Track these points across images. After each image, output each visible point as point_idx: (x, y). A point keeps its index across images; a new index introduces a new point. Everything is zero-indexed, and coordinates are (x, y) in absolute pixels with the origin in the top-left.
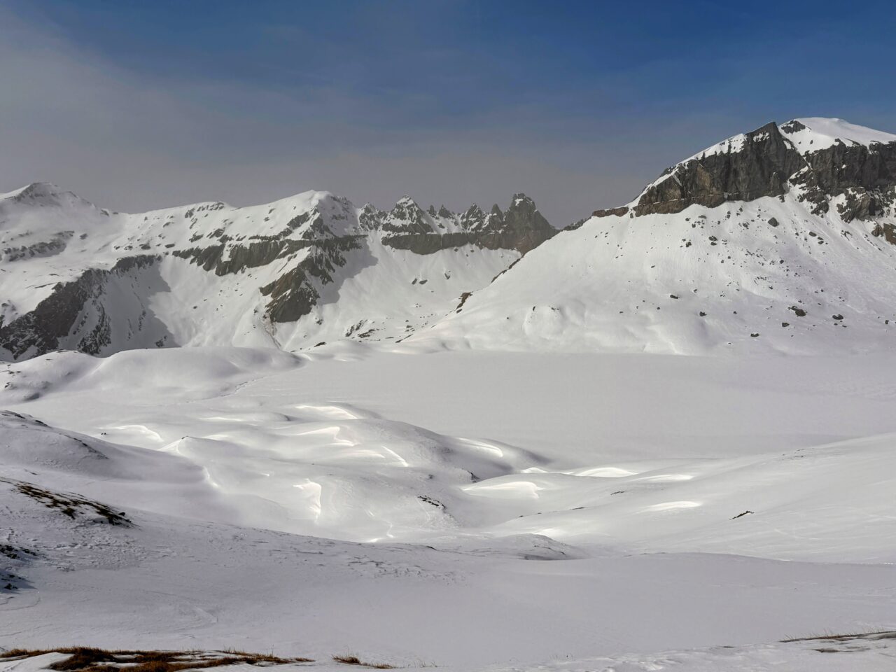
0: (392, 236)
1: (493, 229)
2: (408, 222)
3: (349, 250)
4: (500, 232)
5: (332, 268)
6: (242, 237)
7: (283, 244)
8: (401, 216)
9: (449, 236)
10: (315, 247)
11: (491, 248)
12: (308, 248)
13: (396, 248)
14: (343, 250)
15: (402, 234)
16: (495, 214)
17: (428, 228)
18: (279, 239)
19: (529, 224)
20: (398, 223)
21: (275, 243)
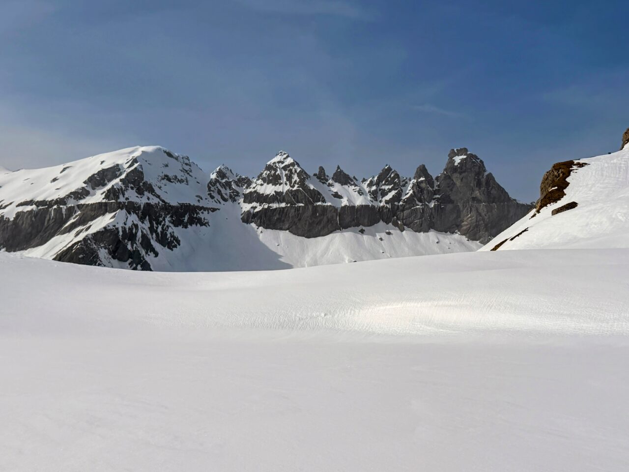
0: (259, 208)
1: (420, 201)
2: (284, 188)
3: (186, 227)
4: (432, 205)
5: (153, 250)
6: (8, 203)
7: (71, 211)
8: (275, 180)
9: (351, 209)
10: (124, 211)
11: (419, 229)
12: (113, 214)
13: (266, 228)
14: (176, 225)
15: (275, 206)
16: (422, 179)
17: (316, 196)
18: (65, 204)
19: (477, 193)
20: (269, 189)
21: (59, 210)
